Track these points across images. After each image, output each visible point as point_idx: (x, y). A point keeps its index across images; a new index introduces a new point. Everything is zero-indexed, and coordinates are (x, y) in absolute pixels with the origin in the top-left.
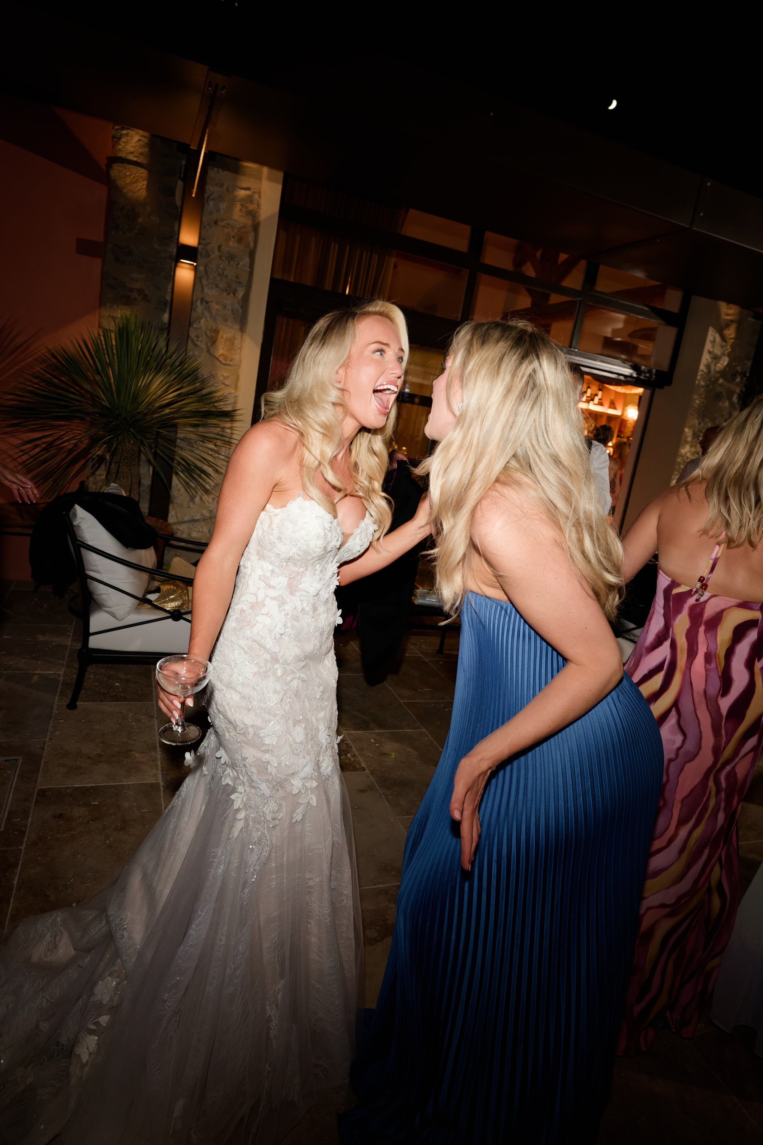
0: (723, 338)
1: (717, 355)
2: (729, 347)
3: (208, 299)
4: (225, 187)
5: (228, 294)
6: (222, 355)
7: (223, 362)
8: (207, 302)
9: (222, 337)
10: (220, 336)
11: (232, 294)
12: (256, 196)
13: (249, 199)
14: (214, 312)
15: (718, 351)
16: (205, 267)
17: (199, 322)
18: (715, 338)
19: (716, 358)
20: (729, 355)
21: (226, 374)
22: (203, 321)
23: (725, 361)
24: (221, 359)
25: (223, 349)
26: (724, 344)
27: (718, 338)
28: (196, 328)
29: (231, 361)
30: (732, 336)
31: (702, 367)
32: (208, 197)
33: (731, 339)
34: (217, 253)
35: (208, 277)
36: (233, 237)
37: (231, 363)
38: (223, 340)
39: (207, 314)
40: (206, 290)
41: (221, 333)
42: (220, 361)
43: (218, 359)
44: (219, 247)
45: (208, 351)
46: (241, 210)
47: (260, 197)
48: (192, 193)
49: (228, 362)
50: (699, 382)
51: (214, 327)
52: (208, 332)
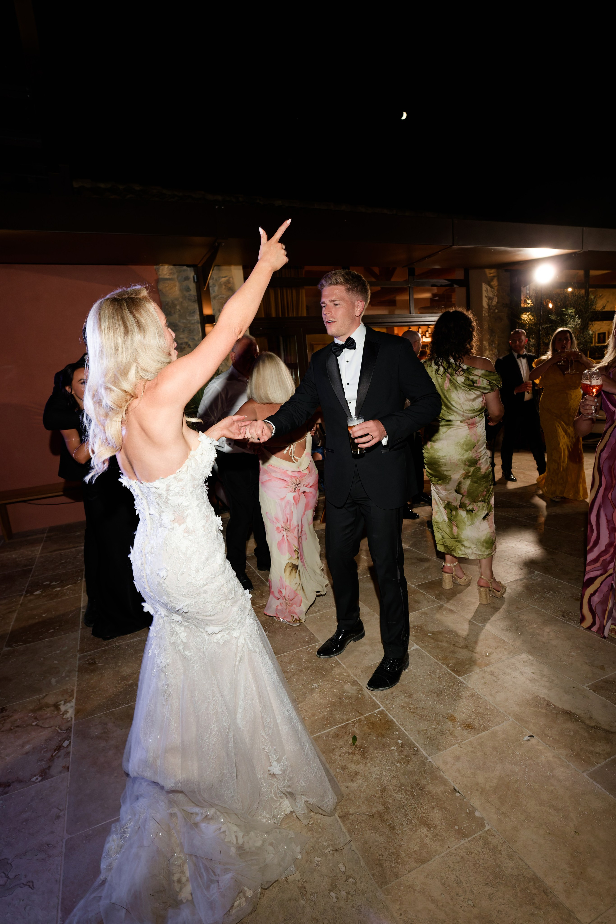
0: (491, 287)
1: (491, 297)
2: (496, 291)
12: (231, 279)
13: (228, 282)
15: (491, 295)
18: (487, 288)
19: (490, 299)
20: (497, 296)
23: (495, 300)
26: (493, 290)
27: (489, 288)
30: (496, 285)
31: (485, 304)
33: (496, 286)
46: (225, 288)
47: (233, 279)
50: (485, 314)
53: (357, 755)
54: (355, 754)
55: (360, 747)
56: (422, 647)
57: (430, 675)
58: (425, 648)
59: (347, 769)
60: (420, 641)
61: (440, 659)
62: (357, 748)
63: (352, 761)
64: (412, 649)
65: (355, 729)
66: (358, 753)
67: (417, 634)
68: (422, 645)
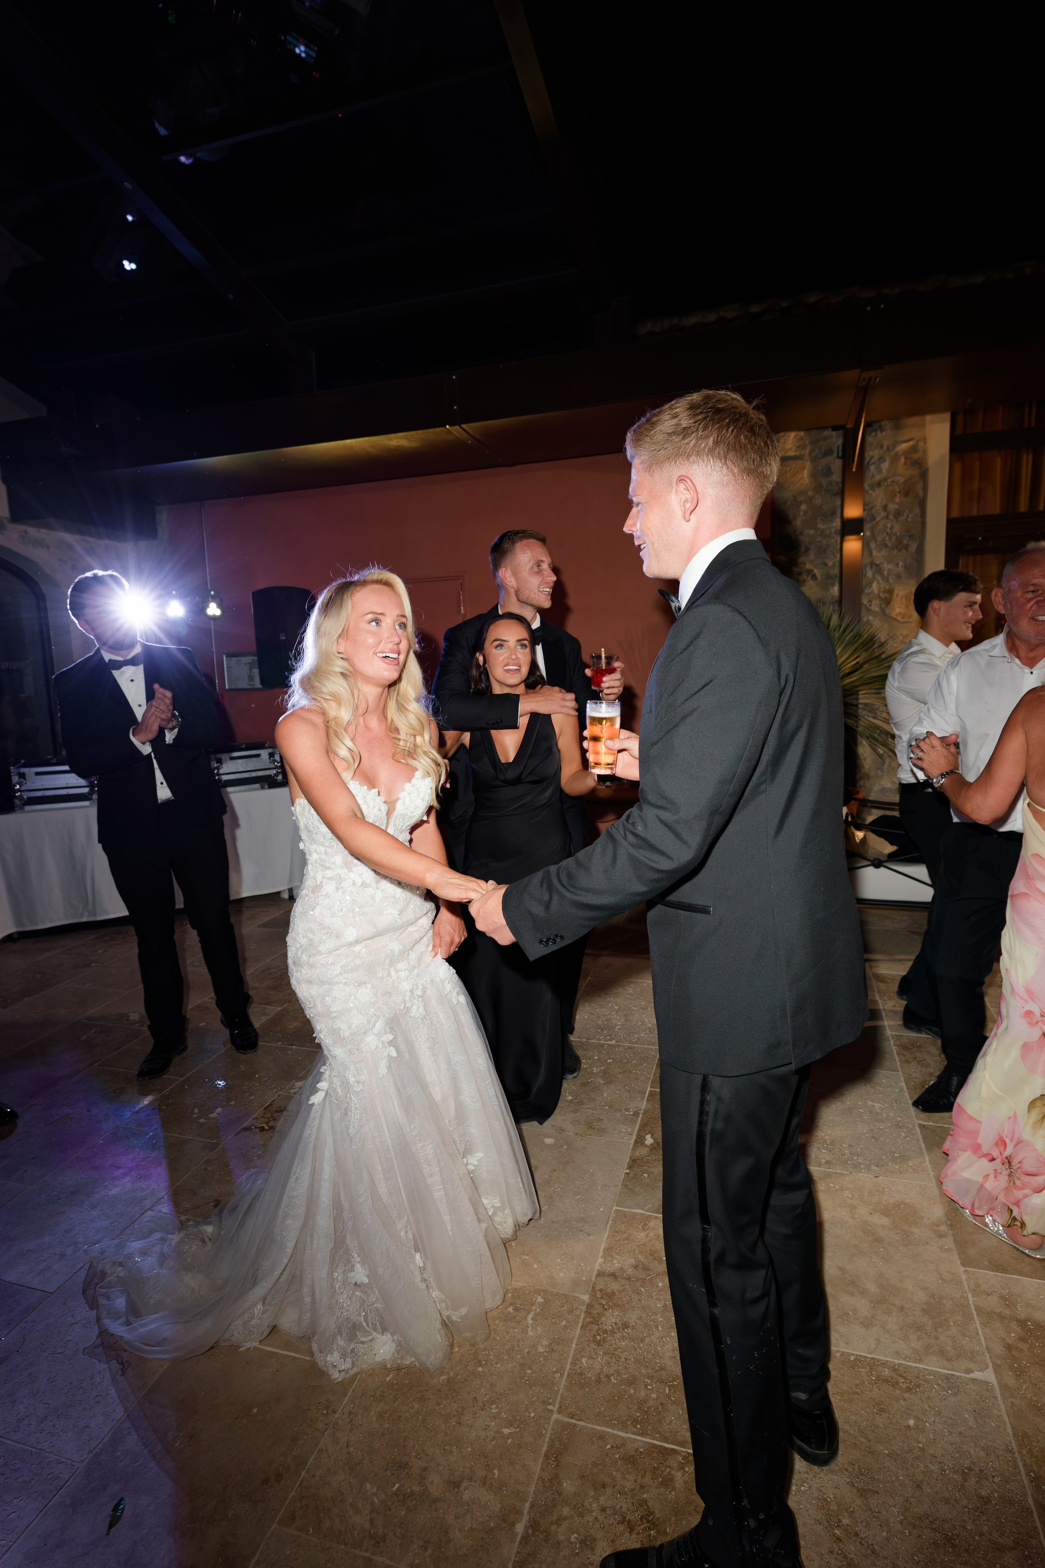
3: (877, 562)
4: (885, 447)
5: (900, 551)
6: (900, 613)
7: (901, 620)
8: (877, 565)
9: (897, 595)
10: (895, 594)
11: (903, 550)
12: (921, 444)
14: (885, 573)
16: (872, 531)
17: (871, 586)
21: (905, 633)
22: (875, 585)
24: (899, 618)
25: (899, 607)
28: (869, 594)
29: (909, 617)
32: (868, 462)
34: (883, 514)
35: (876, 541)
36: (899, 492)
37: (911, 620)
38: (899, 598)
39: (879, 577)
40: (875, 553)
41: (895, 592)
42: (898, 621)
43: (895, 619)
44: (885, 508)
45: (883, 612)
46: (905, 463)
47: (926, 443)
48: (852, 468)
49: (906, 620)
51: (887, 588)
52: (881, 594)
53: (634, 1536)
54: (632, 1530)
55: (654, 1524)
56: (1004, 1387)
57: (964, 1473)
58: (1012, 1396)
59: (593, 1549)
60: (1011, 1368)
61: (1030, 1452)
62: (648, 1521)
63: (613, 1541)
64: (972, 1376)
65: (679, 1474)
66: (638, 1533)
67: (1020, 1345)
68: (1011, 1381)
